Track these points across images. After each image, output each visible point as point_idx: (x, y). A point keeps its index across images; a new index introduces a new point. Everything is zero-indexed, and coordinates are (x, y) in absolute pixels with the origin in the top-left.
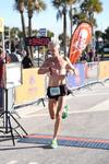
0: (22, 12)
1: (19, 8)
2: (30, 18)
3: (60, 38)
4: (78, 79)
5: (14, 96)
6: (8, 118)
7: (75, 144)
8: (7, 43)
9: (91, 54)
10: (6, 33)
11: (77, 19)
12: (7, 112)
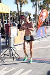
0: (18, 5)
1: (16, 3)
2: (21, 7)
3: (34, 16)
4: (42, 34)
5: (14, 41)
6: (12, 50)
7: (41, 62)
8: (11, 18)
9: (48, 23)
10: (11, 14)
11: (42, 8)
12: (11, 48)
